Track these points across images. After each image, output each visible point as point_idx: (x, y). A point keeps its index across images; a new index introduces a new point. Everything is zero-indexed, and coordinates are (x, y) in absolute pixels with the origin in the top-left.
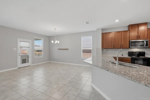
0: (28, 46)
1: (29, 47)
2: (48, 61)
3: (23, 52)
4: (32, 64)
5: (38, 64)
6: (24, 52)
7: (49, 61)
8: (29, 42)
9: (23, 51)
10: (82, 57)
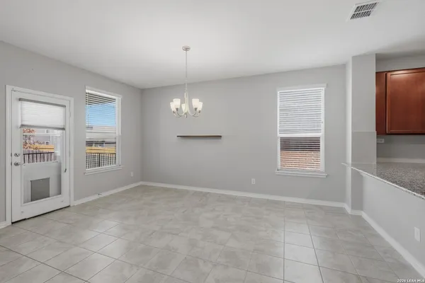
0: (60, 124)
1: (63, 129)
2: (137, 182)
3: (36, 148)
4: (76, 199)
5: (100, 196)
6: (42, 146)
7: (141, 183)
8: (64, 106)
9: (37, 145)
10: (279, 167)
